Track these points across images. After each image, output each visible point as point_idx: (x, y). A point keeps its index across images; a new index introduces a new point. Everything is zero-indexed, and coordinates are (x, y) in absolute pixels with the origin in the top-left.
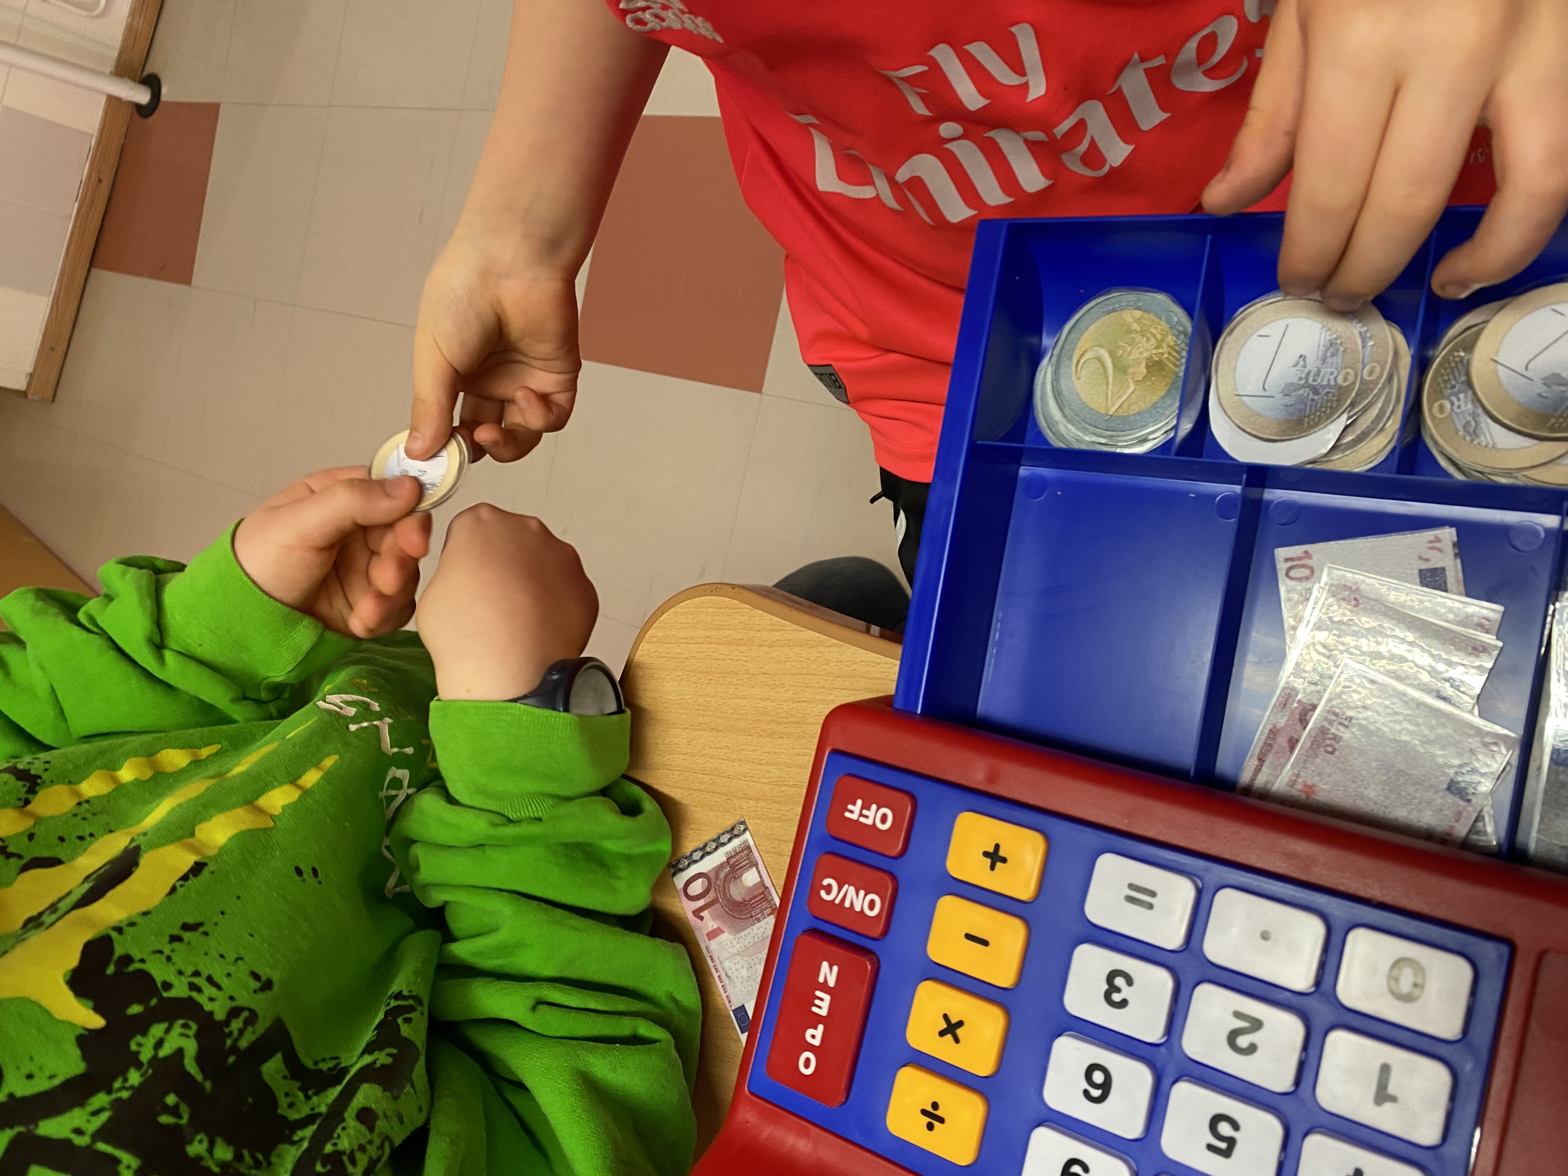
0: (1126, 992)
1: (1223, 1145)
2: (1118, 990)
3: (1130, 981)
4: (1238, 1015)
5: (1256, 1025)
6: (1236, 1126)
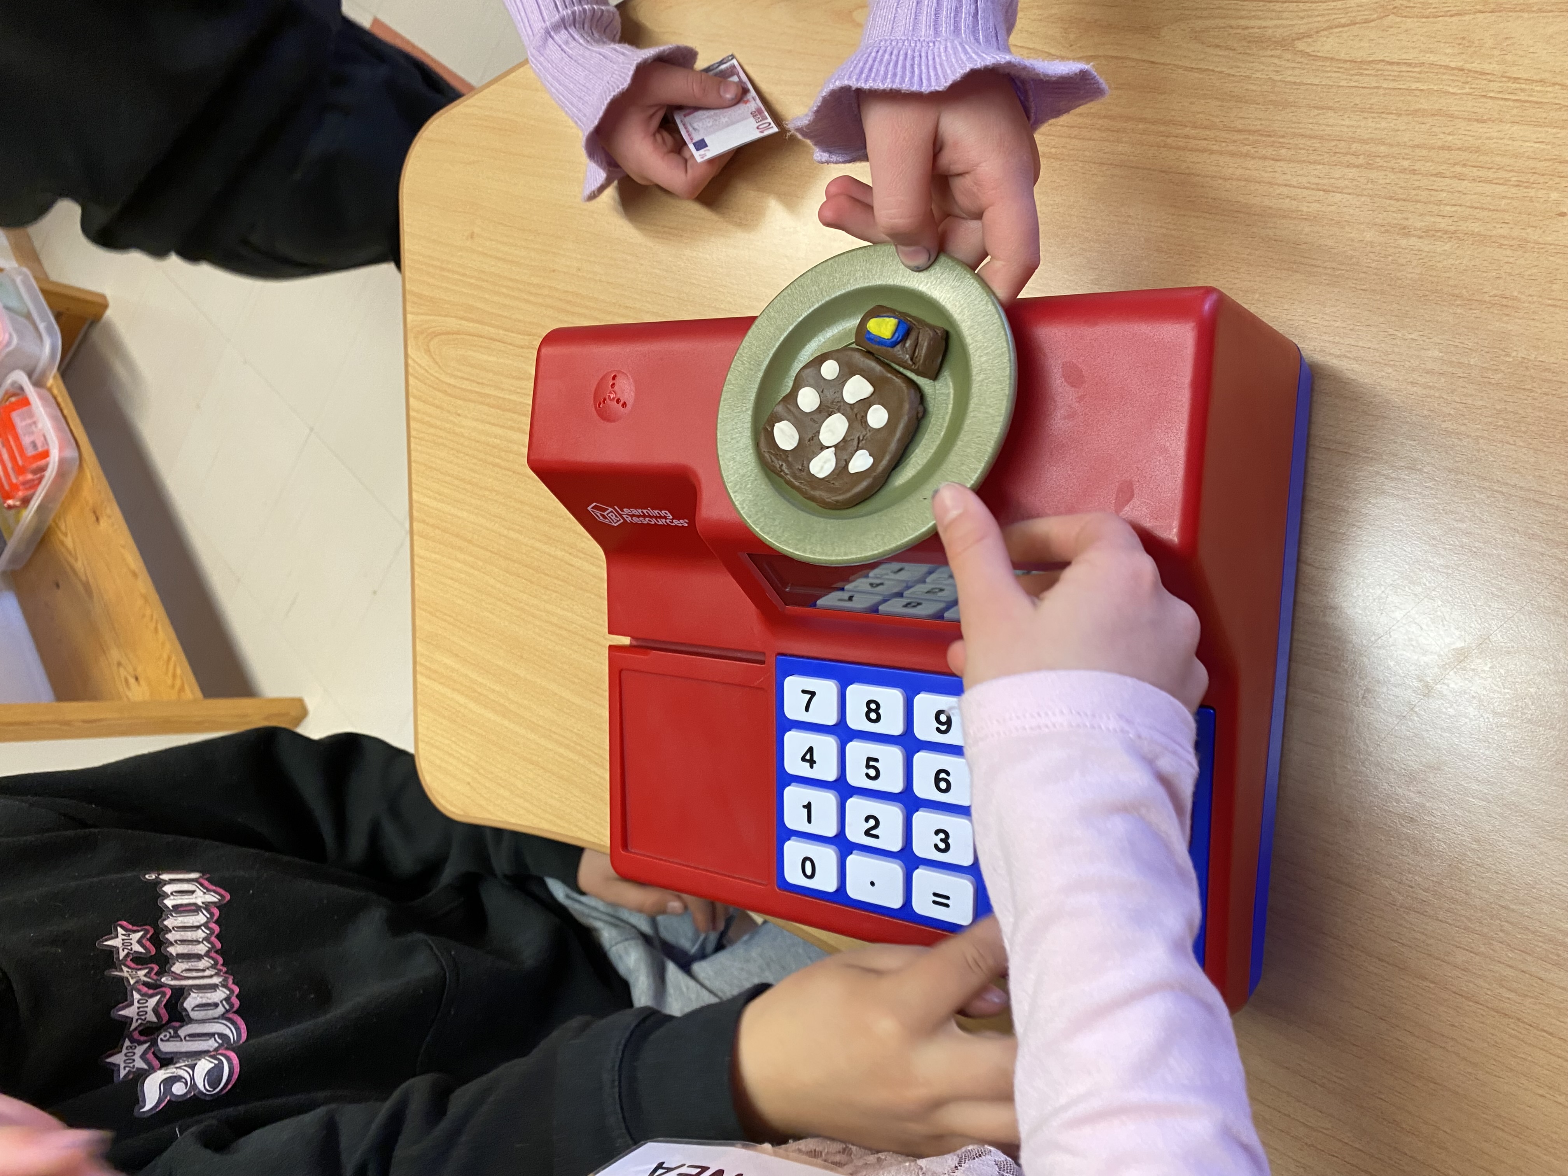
0: (937, 839)
1: (871, 763)
2: (942, 840)
3: (936, 846)
4: (877, 837)
5: (867, 833)
6: (867, 775)
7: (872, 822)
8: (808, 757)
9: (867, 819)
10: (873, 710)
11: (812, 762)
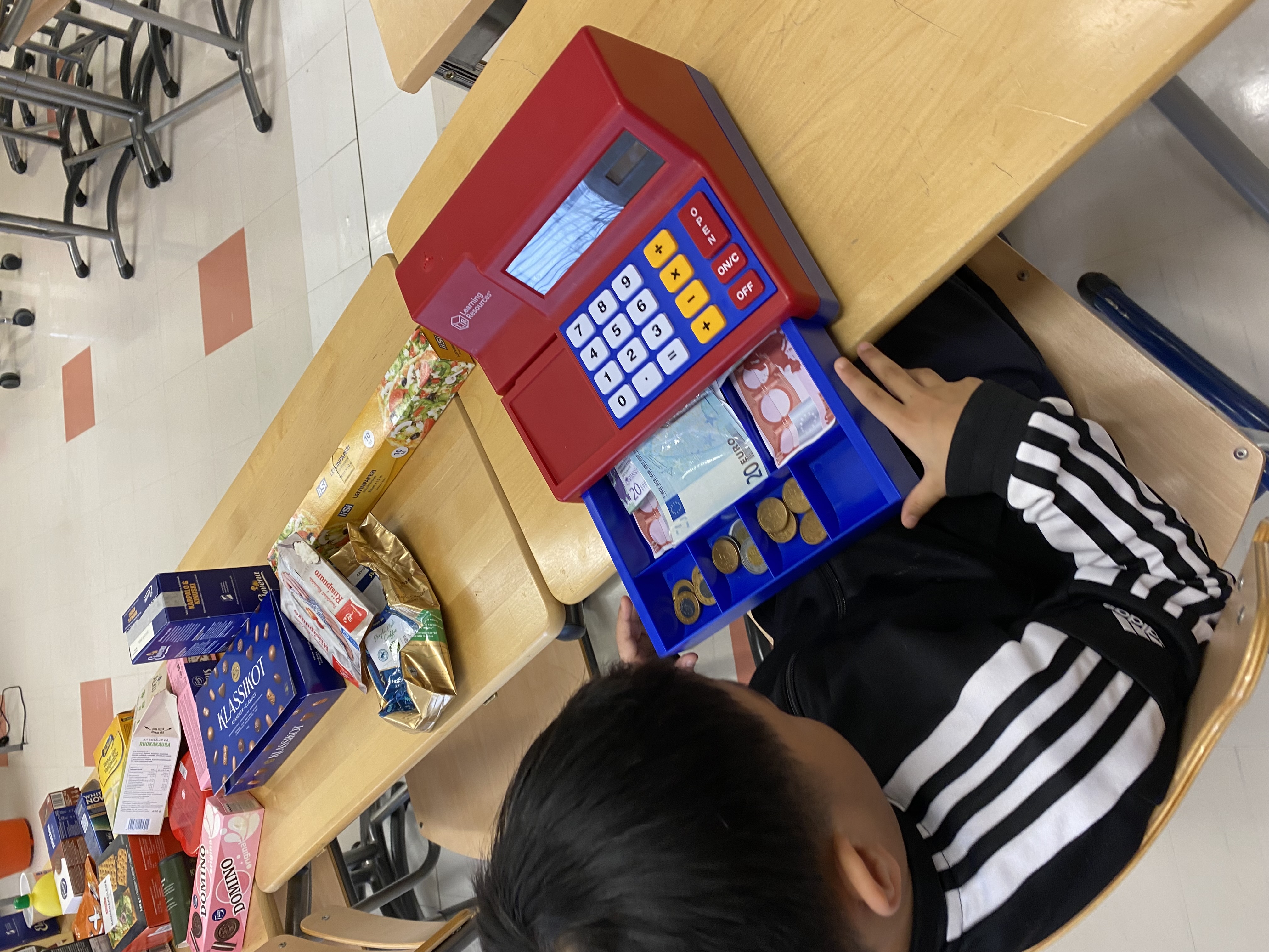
7: (630, 353)
8: (593, 354)
9: (628, 354)
10: (602, 307)
11: (596, 355)
